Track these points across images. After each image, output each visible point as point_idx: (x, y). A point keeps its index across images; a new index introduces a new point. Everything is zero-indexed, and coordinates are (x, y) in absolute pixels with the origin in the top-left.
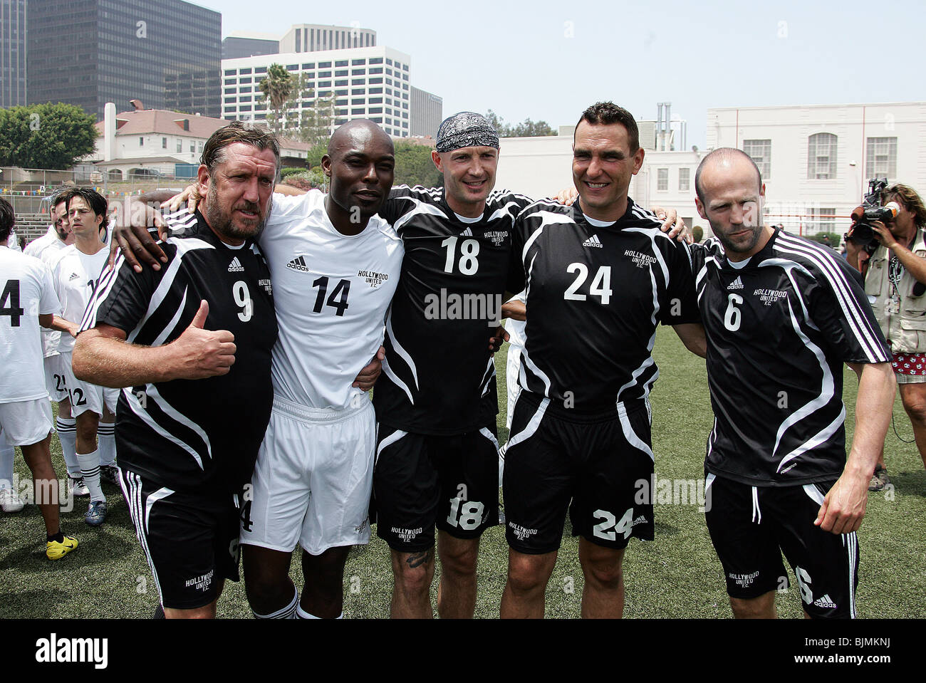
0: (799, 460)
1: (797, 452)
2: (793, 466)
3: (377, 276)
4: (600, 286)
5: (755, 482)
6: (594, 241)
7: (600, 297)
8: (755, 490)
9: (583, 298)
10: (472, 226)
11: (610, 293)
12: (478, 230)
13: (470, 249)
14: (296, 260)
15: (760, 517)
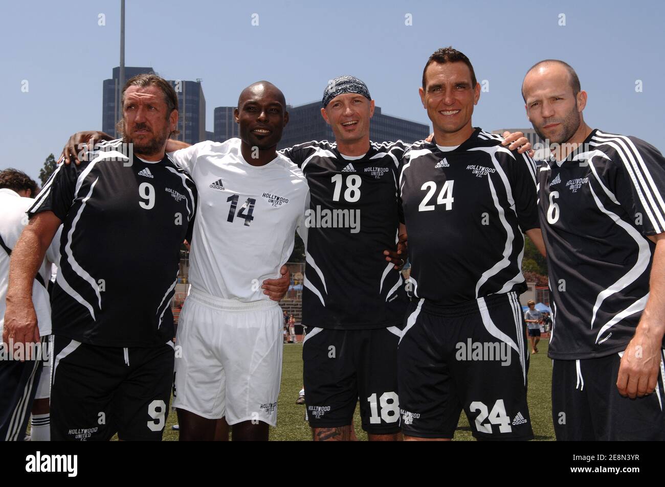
0: (613, 329)
1: (612, 323)
2: (609, 336)
3: (278, 198)
4: (445, 197)
5: (577, 356)
6: (444, 163)
7: (445, 205)
8: (578, 363)
9: (432, 208)
10: (354, 163)
11: (452, 200)
12: (359, 166)
13: (354, 182)
14: (217, 182)
15: (583, 384)
